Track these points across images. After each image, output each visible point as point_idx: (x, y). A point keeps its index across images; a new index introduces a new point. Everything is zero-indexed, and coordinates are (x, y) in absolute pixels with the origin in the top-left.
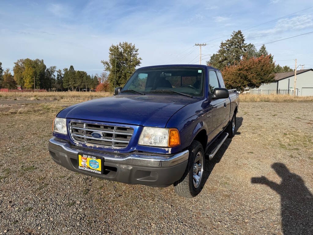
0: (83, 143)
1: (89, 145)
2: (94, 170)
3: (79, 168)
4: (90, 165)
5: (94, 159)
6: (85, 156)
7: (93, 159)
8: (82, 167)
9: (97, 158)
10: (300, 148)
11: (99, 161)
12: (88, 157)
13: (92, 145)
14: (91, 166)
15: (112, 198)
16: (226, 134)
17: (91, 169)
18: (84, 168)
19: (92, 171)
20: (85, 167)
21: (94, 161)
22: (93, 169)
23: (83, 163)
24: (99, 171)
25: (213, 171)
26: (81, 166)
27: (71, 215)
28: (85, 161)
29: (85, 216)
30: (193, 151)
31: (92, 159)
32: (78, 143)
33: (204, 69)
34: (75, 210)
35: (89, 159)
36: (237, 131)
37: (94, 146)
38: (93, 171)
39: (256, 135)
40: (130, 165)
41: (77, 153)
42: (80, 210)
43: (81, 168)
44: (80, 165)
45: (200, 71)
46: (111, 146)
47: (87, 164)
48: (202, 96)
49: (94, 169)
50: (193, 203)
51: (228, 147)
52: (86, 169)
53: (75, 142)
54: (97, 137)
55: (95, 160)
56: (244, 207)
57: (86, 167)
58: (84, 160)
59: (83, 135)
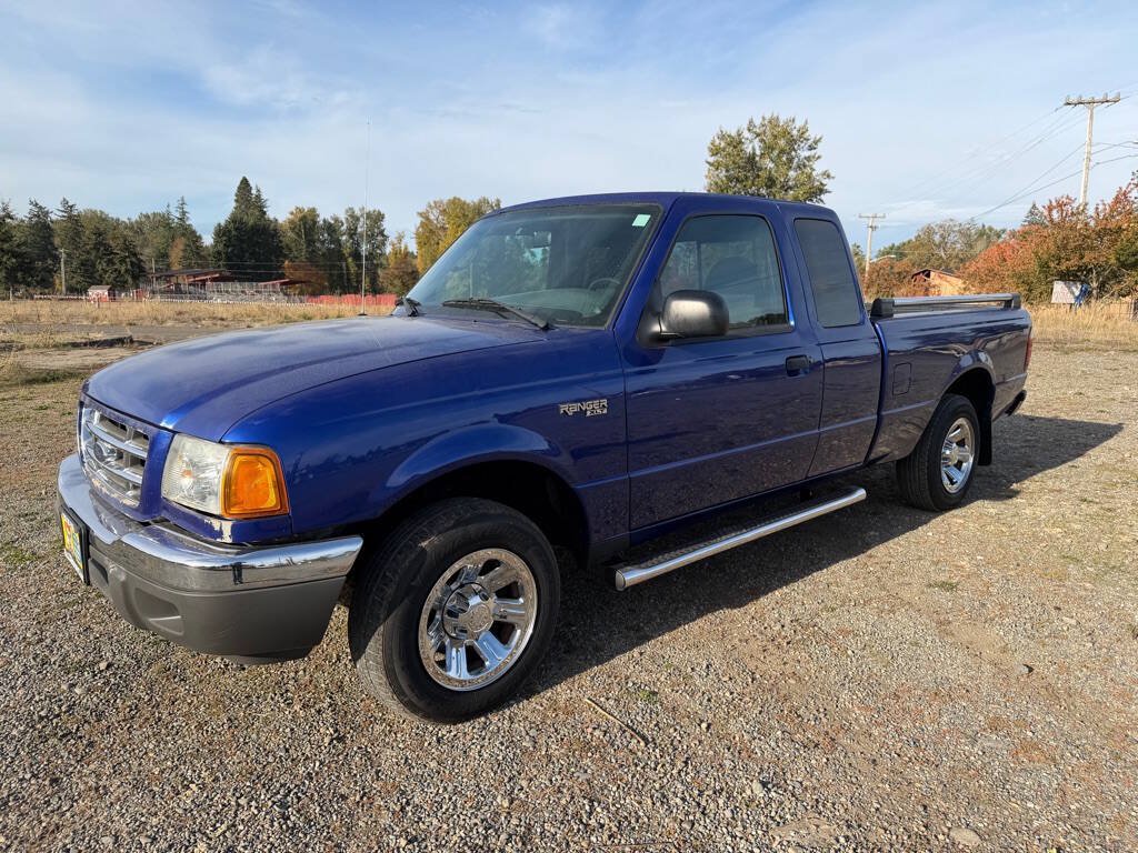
16: (849, 492)
25: (667, 637)
27: (37, 698)
29: (65, 712)
30: (424, 544)
33: (662, 208)
34: (64, 687)
36: (1015, 486)
39: (1095, 508)
40: (120, 564)
48: (602, 325)
50: (426, 744)
51: (869, 552)
56: (587, 808)
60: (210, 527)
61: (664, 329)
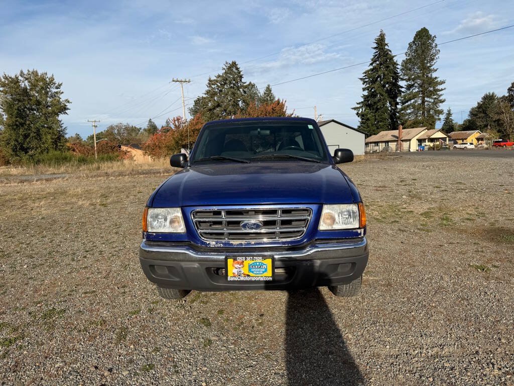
0: (223, 241)
1: (235, 242)
2: (258, 277)
3: (229, 279)
4: (250, 270)
5: (259, 260)
6: (240, 259)
7: (257, 261)
8: (235, 277)
9: (265, 257)
10: (397, 220)
11: (269, 262)
12: (246, 259)
13: (243, 242)
14: (253, 272)
15: (254, 321)
17: (253, 277)
18: (239, 278)
19: (253, 279)
20: (239, 275)
21: (258, 264)
22: (256, 277)
23: (235, 271)
24: (268, 277)
26: (232, 275)
28: (240, 266)
31: (254, 261)
32: (214, 243)
33: (313, 123)
35: (249, 262)
37: (246, 243)
38: (257, 279)
40: (318, 259)
41: (224, 257)
42: (231, 347)
43: (232, 279)
44: (230, 274)
45: (310, 127)
46: (275, 238)
47: (245, 270)
49: (258, 275)
52: (242, 279)
53: (208, 242)
54: (252, 228)
55: (261, 261)
57: (242, 275)
58: (237, 266)
59: (222, 229)
60: (357, 232)
61: (338, 159)
